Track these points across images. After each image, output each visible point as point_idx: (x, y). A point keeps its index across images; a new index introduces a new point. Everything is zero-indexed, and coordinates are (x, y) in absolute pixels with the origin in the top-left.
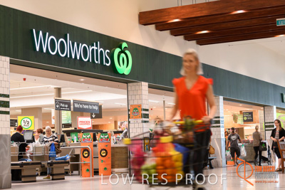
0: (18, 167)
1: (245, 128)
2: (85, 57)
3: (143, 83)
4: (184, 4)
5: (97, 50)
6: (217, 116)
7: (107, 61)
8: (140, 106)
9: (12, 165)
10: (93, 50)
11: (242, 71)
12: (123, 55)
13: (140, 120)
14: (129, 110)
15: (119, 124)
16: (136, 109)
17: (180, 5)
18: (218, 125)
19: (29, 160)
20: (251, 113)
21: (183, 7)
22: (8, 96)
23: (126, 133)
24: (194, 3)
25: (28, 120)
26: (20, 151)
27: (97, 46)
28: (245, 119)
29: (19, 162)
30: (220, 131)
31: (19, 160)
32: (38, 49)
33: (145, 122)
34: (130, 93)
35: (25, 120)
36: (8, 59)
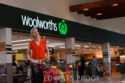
0: (16, 77)
1: (121, 57)
2: (46, 27)
3: (72, 38)
4: (90, 2)
5: (51, 24)
6: (106, 52)
7: (55, 29)
8: (71, 49)
9: (14, 76)
10: (49, 24)
11: (118, 31)
12: (63, 26)
13: (71, 55)
14: (66, 51)
15: (62, 56)
16: (69, 50)
17: (88, 2)
18: (107, 56)
19: (21, 74)
20: (123, 50)
21: (90, 3)
22: (11, 46)
23: (65, 61)
24: (95, 1)
25: (21, 55)
26: (17, 70)
27: (51, 22)
28: (120, 53)
29: (17, 75)
30: (108, 59)
31: (17, 74)
32: (24, 24)
33: (74, 56)
34: (66, 43)
35: (19, 55)
36: (11, 29)
